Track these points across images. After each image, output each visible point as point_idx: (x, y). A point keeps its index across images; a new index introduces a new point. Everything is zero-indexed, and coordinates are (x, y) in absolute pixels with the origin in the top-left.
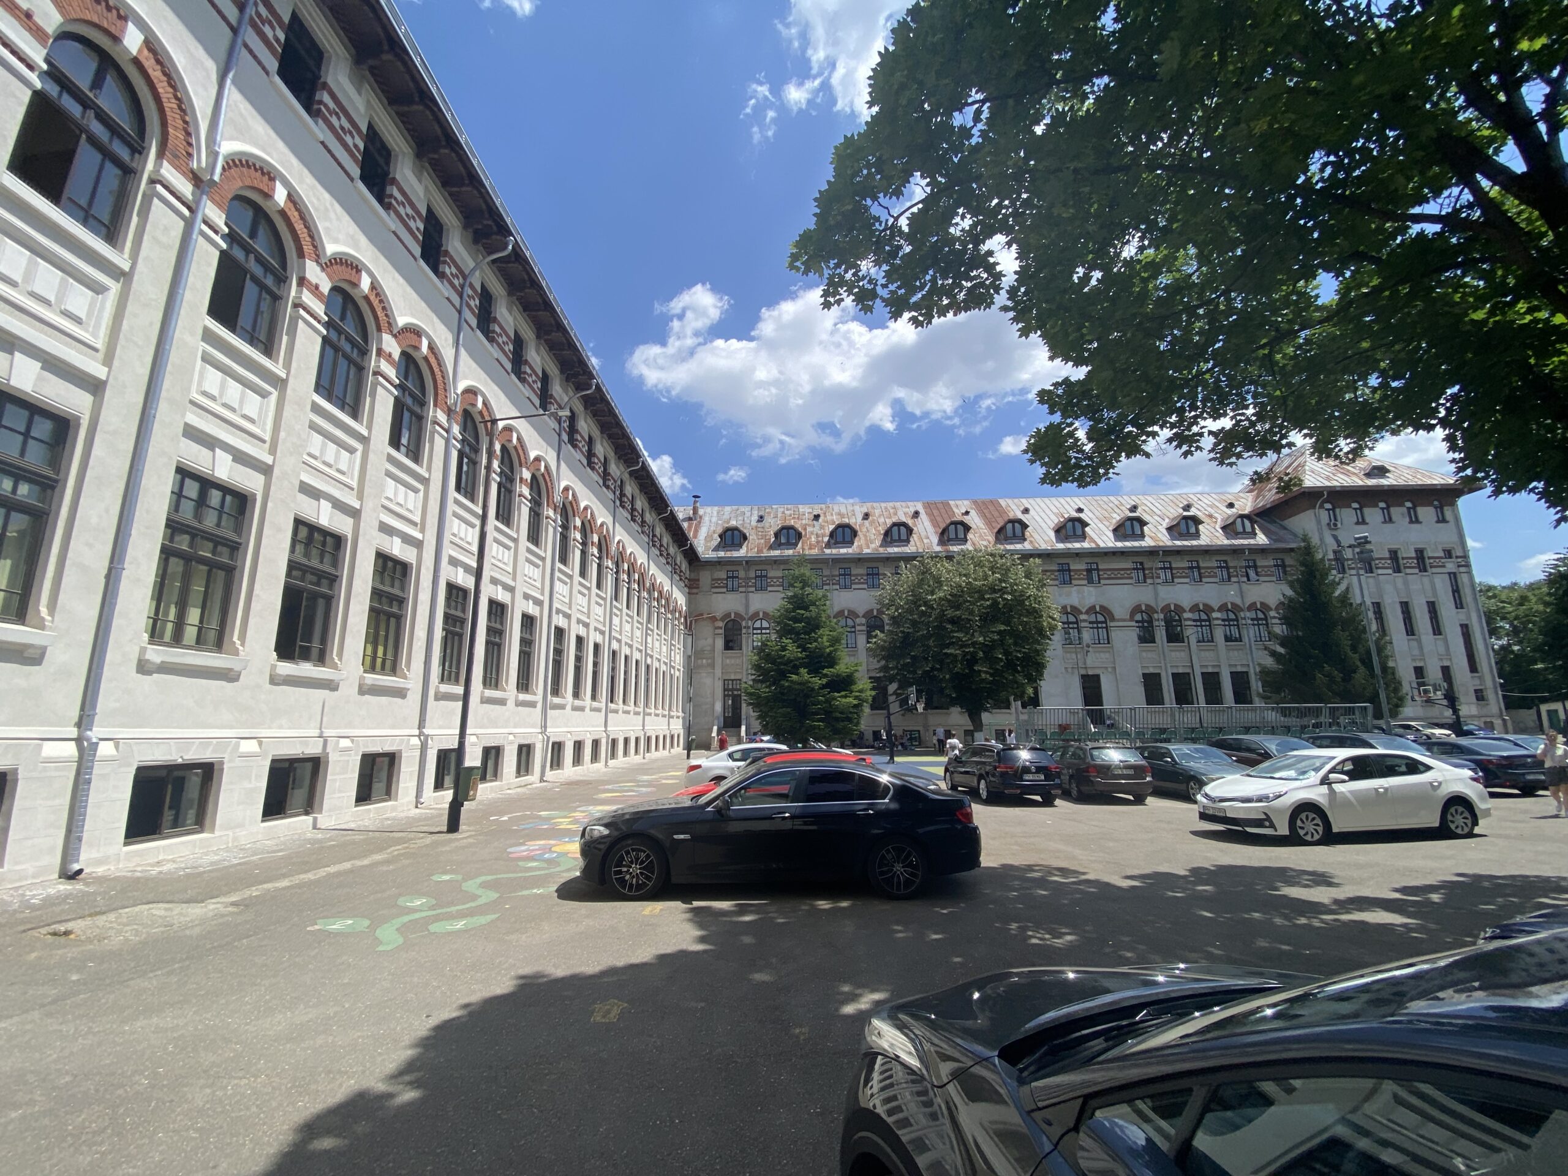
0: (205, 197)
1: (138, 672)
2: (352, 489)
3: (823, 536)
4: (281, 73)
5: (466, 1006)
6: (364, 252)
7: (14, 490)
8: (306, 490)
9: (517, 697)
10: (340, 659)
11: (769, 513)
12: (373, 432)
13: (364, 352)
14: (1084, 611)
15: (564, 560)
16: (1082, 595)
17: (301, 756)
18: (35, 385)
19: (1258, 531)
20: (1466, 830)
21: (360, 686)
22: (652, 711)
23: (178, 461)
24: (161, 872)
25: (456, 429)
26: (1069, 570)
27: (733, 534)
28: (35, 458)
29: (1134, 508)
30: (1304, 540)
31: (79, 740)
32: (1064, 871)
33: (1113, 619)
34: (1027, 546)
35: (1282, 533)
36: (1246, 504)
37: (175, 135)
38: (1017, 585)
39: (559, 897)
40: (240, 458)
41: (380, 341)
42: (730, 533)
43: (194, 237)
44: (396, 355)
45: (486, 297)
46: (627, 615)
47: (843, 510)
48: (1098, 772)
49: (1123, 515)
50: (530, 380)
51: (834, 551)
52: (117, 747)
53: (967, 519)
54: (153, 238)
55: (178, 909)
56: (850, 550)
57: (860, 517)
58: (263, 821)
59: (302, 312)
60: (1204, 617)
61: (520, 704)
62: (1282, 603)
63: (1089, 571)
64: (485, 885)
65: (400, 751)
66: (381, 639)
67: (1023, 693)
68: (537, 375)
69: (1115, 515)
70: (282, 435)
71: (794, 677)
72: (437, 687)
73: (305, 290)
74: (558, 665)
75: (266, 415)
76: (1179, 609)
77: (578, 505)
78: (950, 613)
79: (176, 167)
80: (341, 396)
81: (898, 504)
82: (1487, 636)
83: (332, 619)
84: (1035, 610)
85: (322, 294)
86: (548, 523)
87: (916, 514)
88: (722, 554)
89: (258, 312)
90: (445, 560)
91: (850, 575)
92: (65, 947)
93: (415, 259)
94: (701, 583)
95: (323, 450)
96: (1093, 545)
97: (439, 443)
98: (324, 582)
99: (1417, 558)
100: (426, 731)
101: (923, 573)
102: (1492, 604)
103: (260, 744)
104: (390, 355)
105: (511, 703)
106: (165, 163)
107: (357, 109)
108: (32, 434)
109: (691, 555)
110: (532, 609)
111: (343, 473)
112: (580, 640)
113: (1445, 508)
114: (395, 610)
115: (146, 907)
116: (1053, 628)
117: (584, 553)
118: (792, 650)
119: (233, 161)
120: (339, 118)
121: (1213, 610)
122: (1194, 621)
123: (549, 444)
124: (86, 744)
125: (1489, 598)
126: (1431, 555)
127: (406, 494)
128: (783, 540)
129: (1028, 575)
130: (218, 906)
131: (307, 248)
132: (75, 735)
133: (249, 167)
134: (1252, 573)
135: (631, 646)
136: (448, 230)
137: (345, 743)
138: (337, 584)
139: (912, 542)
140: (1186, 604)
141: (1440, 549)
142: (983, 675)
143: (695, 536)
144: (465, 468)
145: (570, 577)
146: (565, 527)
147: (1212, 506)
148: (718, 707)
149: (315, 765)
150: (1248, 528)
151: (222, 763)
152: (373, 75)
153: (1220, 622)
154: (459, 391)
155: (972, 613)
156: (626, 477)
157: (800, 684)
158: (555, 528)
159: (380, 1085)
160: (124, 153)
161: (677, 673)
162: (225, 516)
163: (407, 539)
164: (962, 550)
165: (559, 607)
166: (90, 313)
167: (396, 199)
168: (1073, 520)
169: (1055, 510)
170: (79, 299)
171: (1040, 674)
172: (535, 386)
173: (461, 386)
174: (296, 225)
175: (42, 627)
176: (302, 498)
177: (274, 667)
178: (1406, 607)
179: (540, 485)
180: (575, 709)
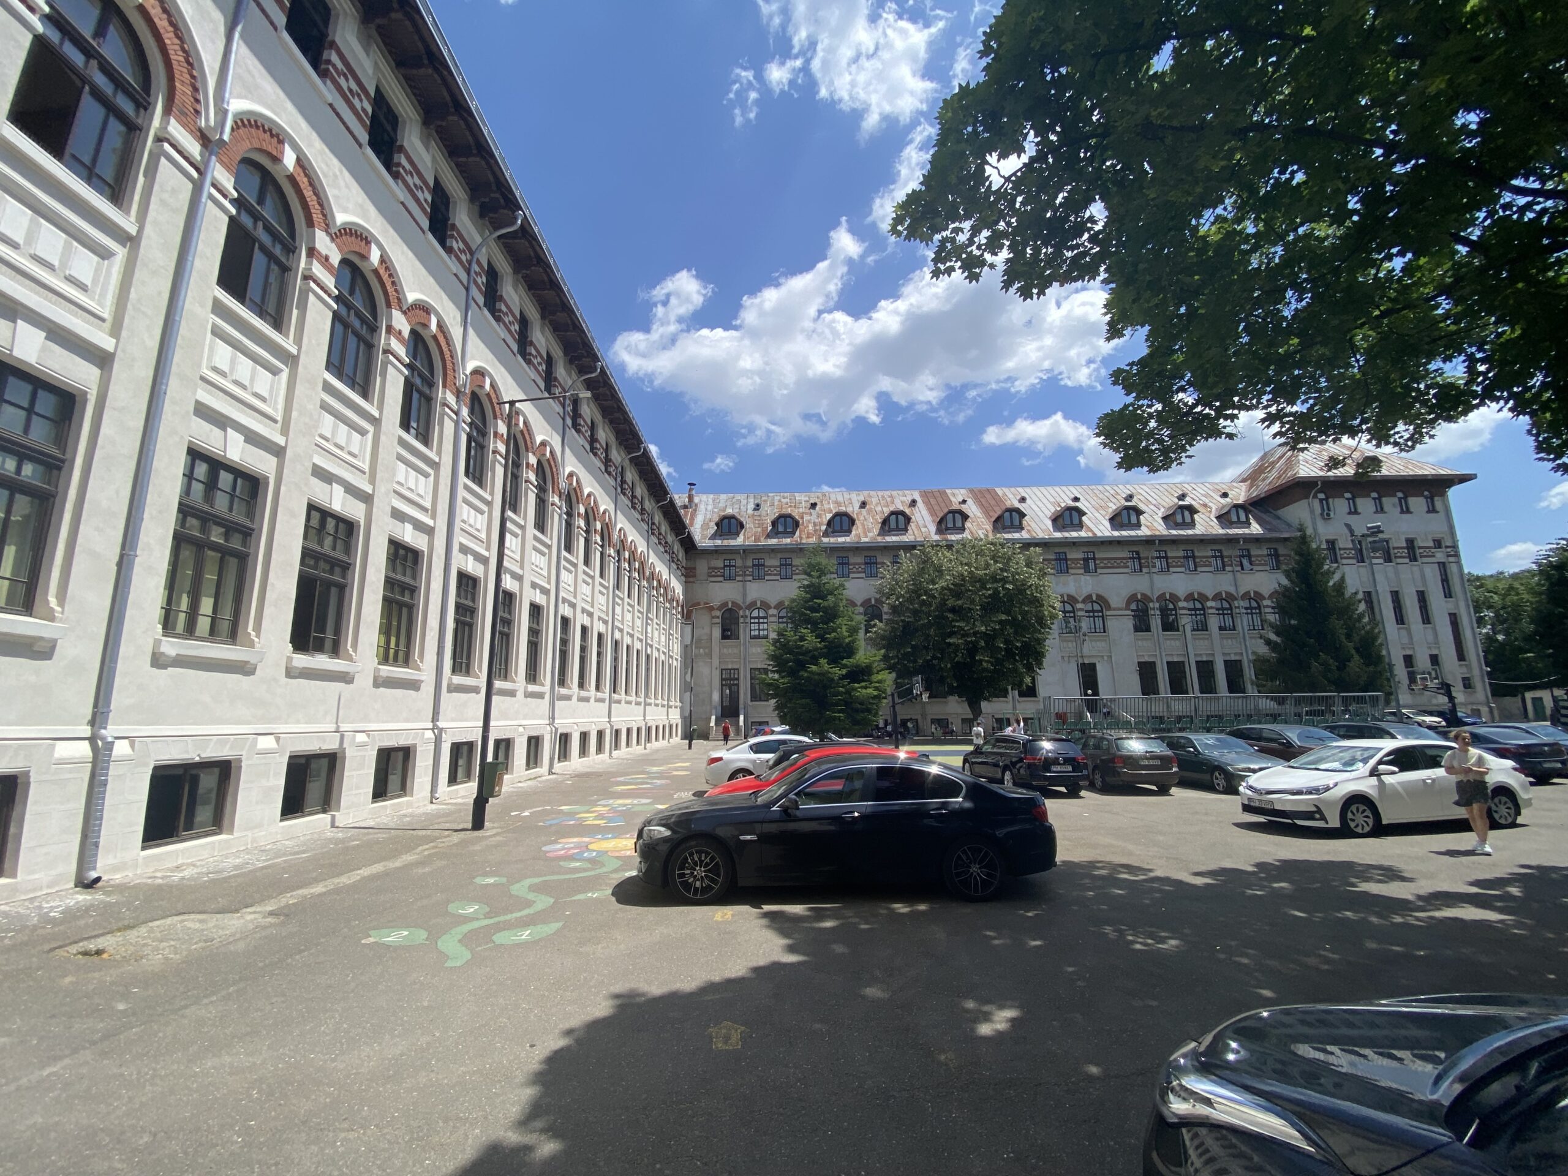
0: (214, 158)
1: (152, 665)
2: (364, 473)
3: (821, 524)
4: (290, 28)
5: (569, 1032)
6: (374, 223)
7: (19, 470)
8: (320, 473)
9: (526, 688)
10: (355, 651)
11: (765, 501)
12: (385, 412)
13: (373, 329)
14: (1080, 599)
15: (568, 548)
16: (1079, 584)
17: (318, 752)
18: (39, 357)
19: (1252, 521)
20: (1510, 820)
21: (375, 679)
22: (652, 701)
23: (190, 441)
24: (183, 878)
25: (465, 412)
26: (1066, 560)
27: (730, 522)
28: (39, 435)
29: (1130, 498)
30: (1300, 530)
31: (92, 740)
32: (1129, 868)
33: (1109, 608)
34: (1024, 535)
35: (1275, 522)
36: (1240, 494)
37: (182, 89)
38: (1018, 574)
39: (619, 901)
40: (253, 438)
41: (390, 317)
42: (726, 521)
43: (204, 200)
44: (406, 333)
45: (492, 274)
46: (629, 604)
47: (840, 499)
48: (1124, 762)
49: (1118, 505)
50: (535, 362)
51: (832, 540)
52: (132, 746)
53: (964, 507)
54: (161, 200)
55: (214, 920)
56: (848, 539)
57: (857, 505)
58: (281, 820)
59: (312, 284)
60: (1198, 605)
61: (529, 695)
62: (1276, 592)
63: (1086, 560)
64: (533, 888)
65: (415, 746)
66: (394, 631)
67: (1021, 682)
68: (542, 357)
69: (1111, 505)
70: (294, 414)
71: (814, 668)
72: (450, 679)
73: (315, 261)
74: (564, 655)
75: (277, 395)
76: (1174, 598)
77: (582, 492)
78: (951, 602)
79: (184, 125)
80: (351, 375)
81: (894, 493)
82: (1475, 625)
83: (345, 609)
84: (1036, 600)
85: (332, 266)
86: (554, 510)
87: (913, 503)
88: (719, 542)
89: (266, 284)
90: (456, 547)
91: (848, 564)
92: (100, 970)
93: (423, 232)
94: (698, 572)
95: (334, 431)
96: (1090, 535)
97: (449, 426)
98: (337, 570)
99: (1407, 548)
100: (440, 724)
101: (924, 562)
102: (1479, 594)
103: (278, 740)
104: (400, 332)
105: (520, 694)
106: (172, 120)
107: (365, 70)
108: (37, 409)
109: (688, 544)
110: (540, 599)
111: (355, 456)
112: (584, 630)
113: (1436, 498)
114: (406, 599)
115: (176, 918)
116: (1053, 617)
117: (587, 540)
118: (811, 641)
119: (242, 121)
120: (347, 80)
121: (1208, 599)
122: (1189, 610)
123: (554, 428)
124: (100, 743)
125: (1477, 587)
126: (1422, 545)
127: (417, 480)
128: (781, 529)
129: (1029, 565)
130: (257, 916)
131: (317, 217)
132: (88, 734)
133: (257, 127)
134: (1245, 562)
135: (632, 636)
136: (455, 203)
137: (361, 738)
138: (350, 572)
139: (910, 531)
140: (1181, 593)
141: (1430, 538)
142: (985, 664)
143: (692, 524)
144: (473, 453)
145: (575, 565)
146: (569, 514)
147: (1206, 495)
148: (716, 697)
149: (332, 761)
150: (1243, 518)
151: (239, 761)
152: (380, 34)
153: (1214, 611)
154: (468, 372)
155: (973, 602)
156: (627, 463)
157: (819, 674)
158: (560, 516)
159: (510, 1134)
160: (128, 107)
161: (675, 663)
162: (236, 500)
163: (419, 526)
164: (963, 539)
165: (565, 596)
166: (95, 281)
167: (404, 168)
168: (1070, 509)
169: (1052, 500)
170: (84, 264)
171: (1040, 664)
172: (540, 368)
173: (470, 366)
174: (305, 192)
175: (52, 619)
176: (315, 481)
177: (290, 659)
178: (1396, 596)
179: (546, 471)
180: (581, 699)
